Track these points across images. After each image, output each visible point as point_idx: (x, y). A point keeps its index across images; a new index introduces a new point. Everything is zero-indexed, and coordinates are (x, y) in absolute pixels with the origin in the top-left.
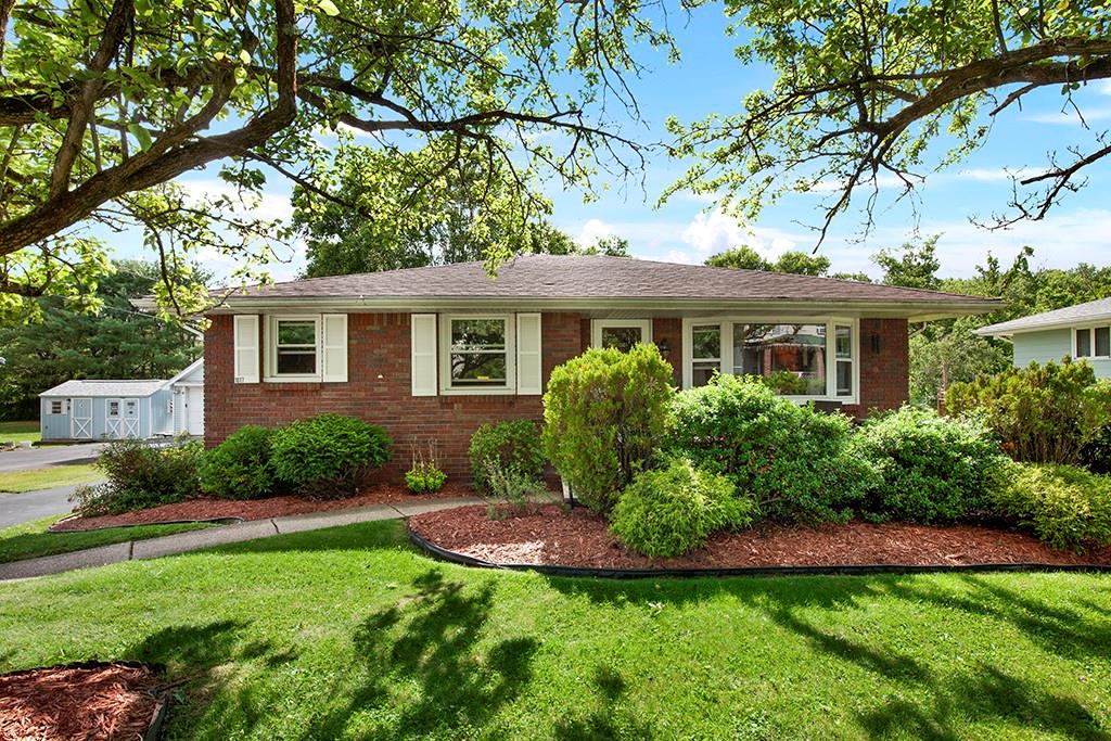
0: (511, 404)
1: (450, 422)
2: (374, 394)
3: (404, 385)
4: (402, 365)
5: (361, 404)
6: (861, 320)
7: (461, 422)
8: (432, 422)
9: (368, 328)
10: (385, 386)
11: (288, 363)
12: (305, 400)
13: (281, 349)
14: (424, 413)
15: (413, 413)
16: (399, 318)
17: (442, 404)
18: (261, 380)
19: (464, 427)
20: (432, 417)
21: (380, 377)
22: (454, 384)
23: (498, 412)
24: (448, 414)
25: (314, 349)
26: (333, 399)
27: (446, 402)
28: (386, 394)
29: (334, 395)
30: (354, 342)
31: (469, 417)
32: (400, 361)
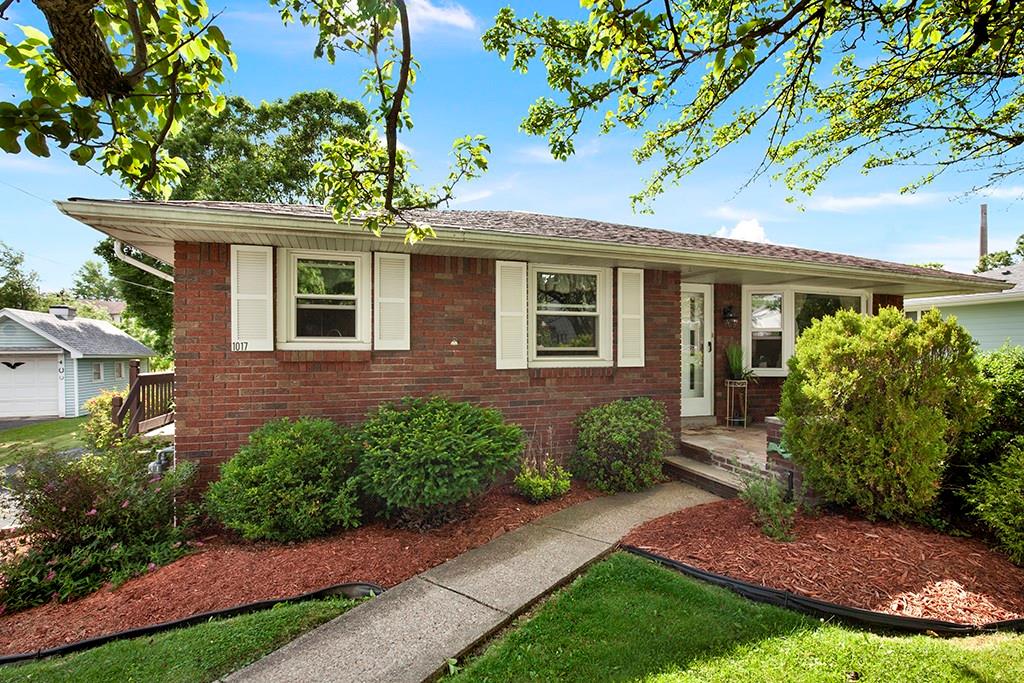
0: (611, 378)
1: (541, 402)
2: (446, 367)
3: (485, 354)
4: (482, 328)
5: (428, 381)
6: (874, 295)
7: (555, 401)
8: (521, 403)
9: (438, 276)
10: (458, 355)
11: (310, 322)
12: (346, 376)
13: (299, 301)
14: (510, 391)
15: (496, 392)
16: (479, 265)
17: (532, 379)
18: (275, 347)
19: (557, 408)
20: (518, 397)
21: (454, 343)
22: (540, 353)
23: (596, 389)
24: (538, 392)
25: (353, 302)
26: (386, 375)
27: (536, 376)
28: (463, 367)
29: (388, 368)
30: (418, 294)
31: (564, 396)
32: (480, 322)
